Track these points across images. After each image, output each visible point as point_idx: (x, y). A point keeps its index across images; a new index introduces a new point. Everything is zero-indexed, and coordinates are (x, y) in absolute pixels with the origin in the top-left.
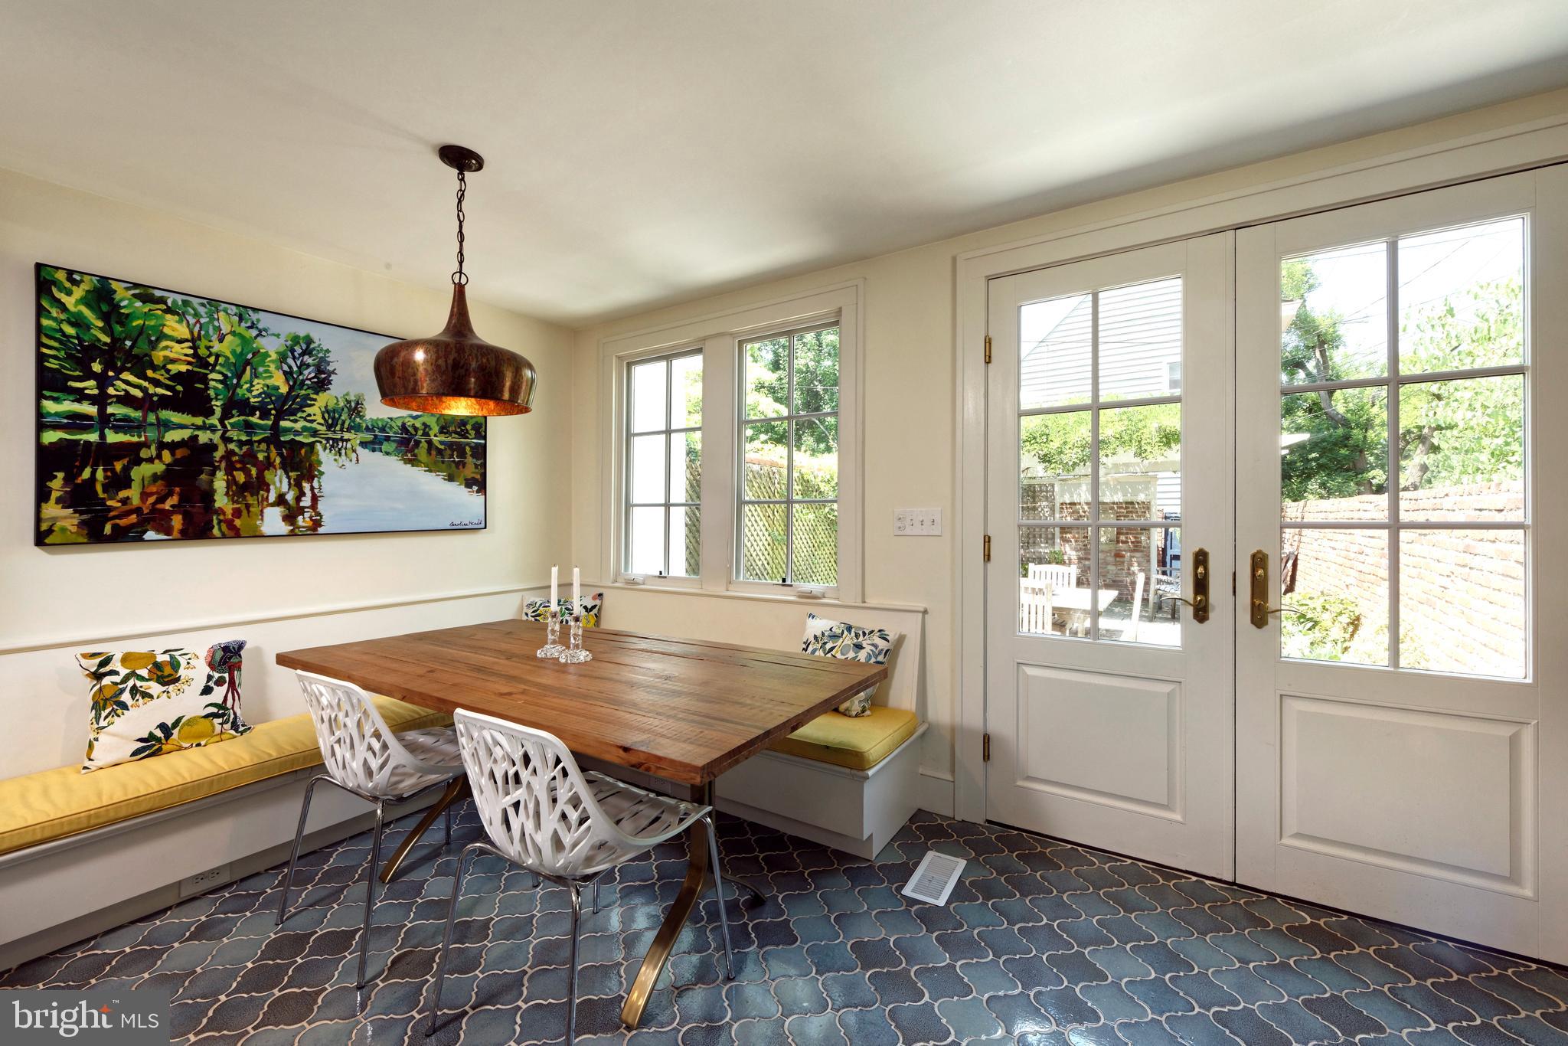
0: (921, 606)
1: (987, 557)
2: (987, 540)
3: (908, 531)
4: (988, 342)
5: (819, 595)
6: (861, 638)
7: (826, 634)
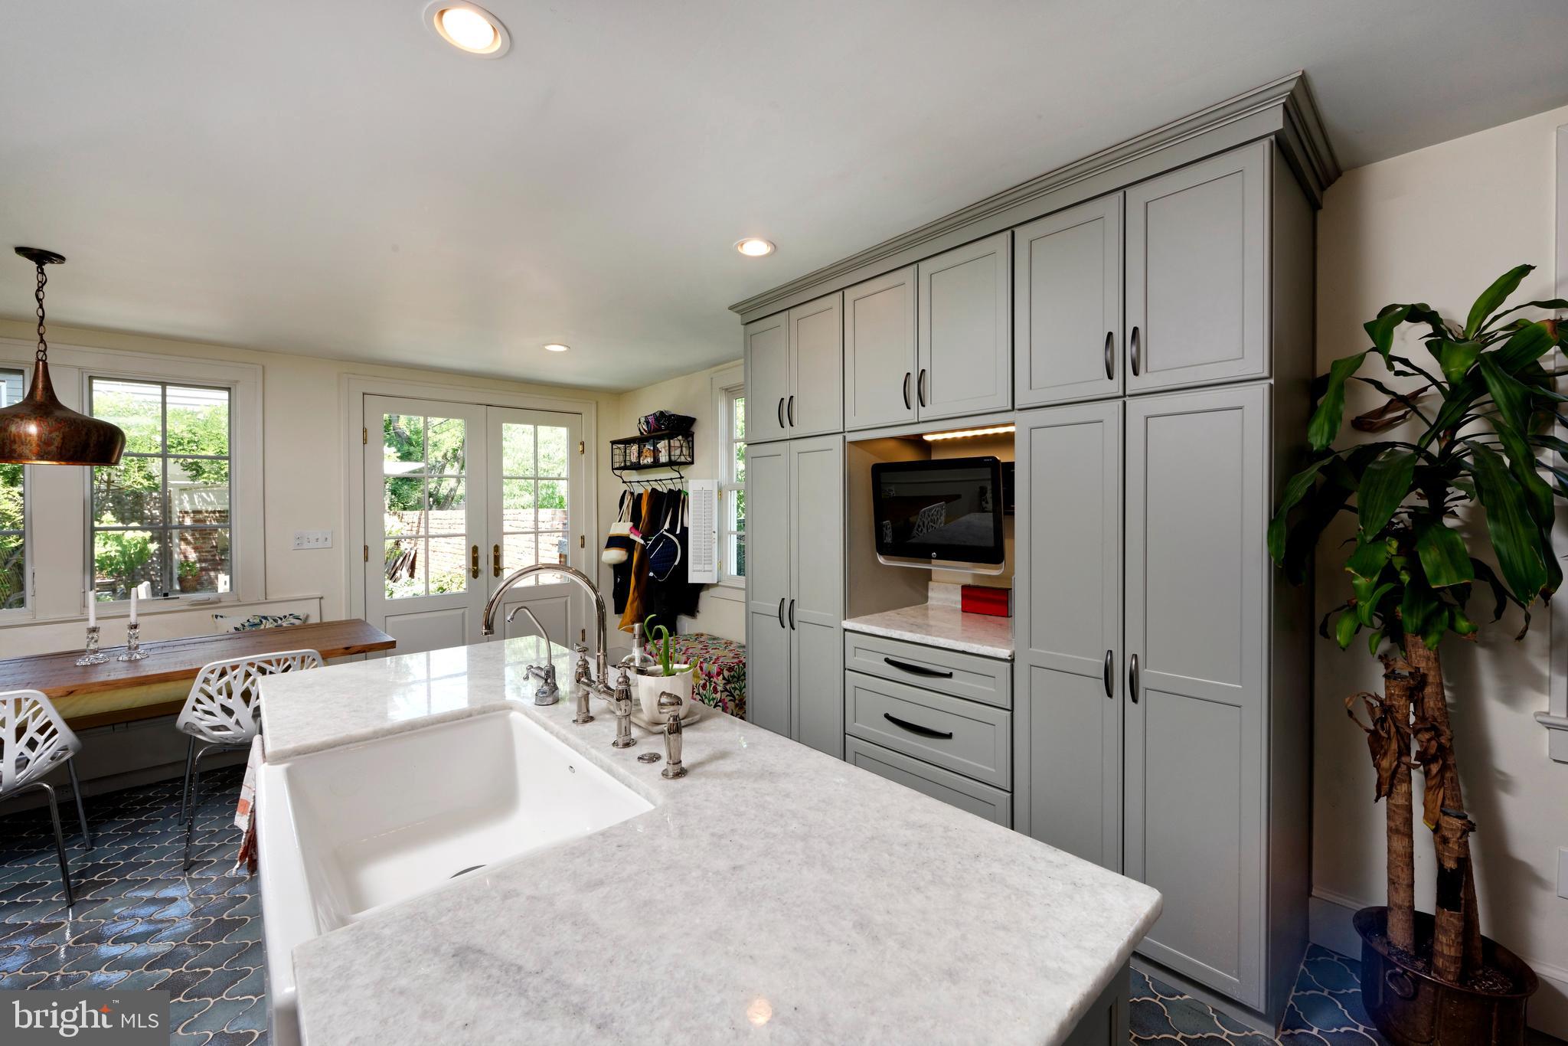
0: (318, 594)
1: (366, 559)
2: (366, 548)
3: (305, 546)
4: (365, 431)
5: (217, 600)
6: (280, 622)
7: (246, 624)
